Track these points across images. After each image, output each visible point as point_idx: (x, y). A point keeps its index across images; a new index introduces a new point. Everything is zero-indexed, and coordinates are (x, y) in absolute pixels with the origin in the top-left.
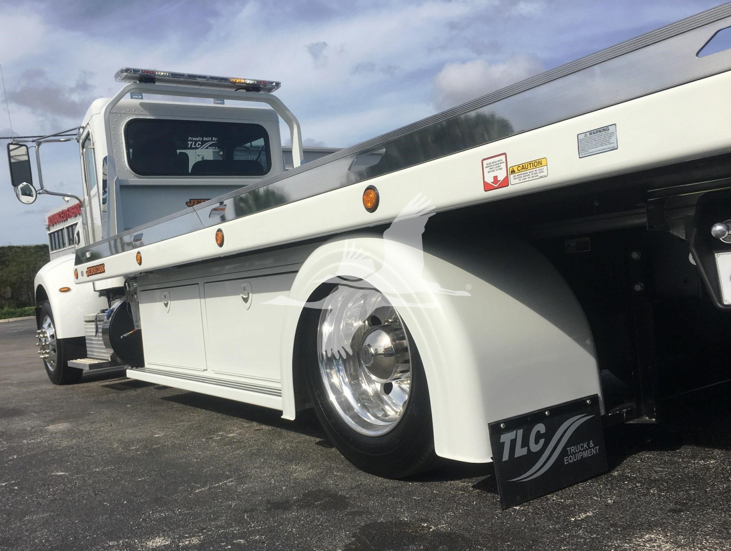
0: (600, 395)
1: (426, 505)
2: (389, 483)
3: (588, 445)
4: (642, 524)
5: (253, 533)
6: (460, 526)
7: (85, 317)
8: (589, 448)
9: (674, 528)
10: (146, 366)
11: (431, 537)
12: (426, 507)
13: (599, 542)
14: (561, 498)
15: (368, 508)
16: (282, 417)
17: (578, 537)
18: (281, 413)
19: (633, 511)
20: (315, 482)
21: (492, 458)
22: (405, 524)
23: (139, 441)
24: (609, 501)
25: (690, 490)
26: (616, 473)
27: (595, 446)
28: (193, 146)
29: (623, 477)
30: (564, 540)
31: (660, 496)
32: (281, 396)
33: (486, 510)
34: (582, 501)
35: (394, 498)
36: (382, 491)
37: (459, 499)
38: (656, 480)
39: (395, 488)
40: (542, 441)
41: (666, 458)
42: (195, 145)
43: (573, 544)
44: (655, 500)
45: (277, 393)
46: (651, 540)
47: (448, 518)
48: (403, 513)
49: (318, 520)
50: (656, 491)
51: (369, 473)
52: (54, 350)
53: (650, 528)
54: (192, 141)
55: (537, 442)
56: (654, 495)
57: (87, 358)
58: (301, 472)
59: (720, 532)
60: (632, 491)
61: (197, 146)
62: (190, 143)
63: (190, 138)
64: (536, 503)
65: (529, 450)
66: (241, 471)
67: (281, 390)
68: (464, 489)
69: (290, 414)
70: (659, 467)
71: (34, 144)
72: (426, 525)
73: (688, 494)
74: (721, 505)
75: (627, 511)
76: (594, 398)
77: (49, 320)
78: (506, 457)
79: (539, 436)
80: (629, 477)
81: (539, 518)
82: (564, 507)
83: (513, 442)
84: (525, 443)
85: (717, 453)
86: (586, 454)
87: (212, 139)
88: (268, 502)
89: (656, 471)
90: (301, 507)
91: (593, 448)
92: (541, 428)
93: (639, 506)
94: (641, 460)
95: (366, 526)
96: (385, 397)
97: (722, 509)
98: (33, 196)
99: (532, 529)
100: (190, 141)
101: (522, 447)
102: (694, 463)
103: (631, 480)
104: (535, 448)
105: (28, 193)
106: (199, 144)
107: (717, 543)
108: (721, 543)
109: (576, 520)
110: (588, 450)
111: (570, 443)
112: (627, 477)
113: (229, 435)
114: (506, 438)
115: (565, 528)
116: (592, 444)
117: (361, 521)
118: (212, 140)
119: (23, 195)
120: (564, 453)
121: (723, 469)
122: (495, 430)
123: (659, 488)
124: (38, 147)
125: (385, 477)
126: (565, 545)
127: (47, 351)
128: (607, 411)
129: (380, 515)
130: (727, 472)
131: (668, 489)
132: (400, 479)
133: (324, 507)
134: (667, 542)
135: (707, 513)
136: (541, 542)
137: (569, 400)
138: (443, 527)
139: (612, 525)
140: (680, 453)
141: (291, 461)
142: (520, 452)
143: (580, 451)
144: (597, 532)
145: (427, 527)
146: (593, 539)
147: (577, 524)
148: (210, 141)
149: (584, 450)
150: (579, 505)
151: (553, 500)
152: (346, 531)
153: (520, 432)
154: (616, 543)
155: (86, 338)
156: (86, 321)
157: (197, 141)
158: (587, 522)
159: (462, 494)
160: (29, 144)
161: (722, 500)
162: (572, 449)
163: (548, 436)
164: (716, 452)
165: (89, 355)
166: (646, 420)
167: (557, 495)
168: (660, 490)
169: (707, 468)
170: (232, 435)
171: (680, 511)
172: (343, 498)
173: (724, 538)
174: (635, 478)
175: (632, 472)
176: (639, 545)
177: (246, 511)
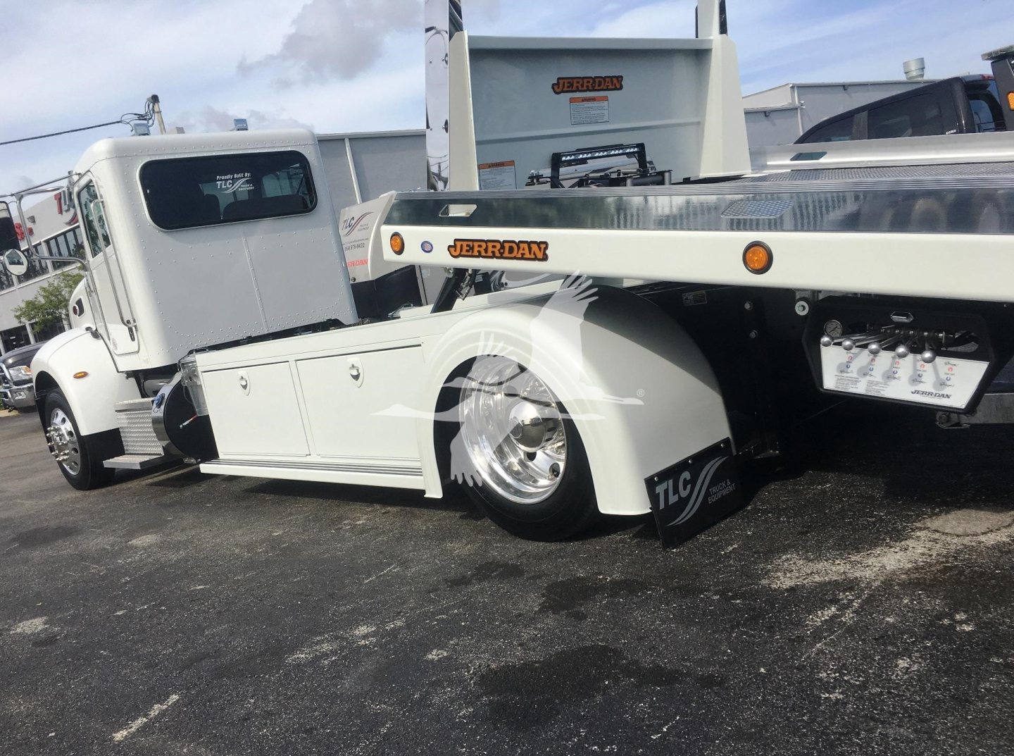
0: (731, 438)
1: (594, 560)
2: (553, 546)
3: (726, 484)
4: (779, 548)
5: (449, 608)
6: (632, 573)
7: (115, 406)
8: (727, 486)
9: (804, 547)
10: (221, 456)
11: (610, 585)
12: (595, 562)
13: (748, 567)
14: (709, 536)
15: (543, 571)
16: (425, 496)
17: (730, 566)
18: (423, 492)
19: (770, 538)
20: (480, 555)
21: (651, 508)
22: (583, 579)
23: (262, 542)
24: (749, 533)
25: (813, 513)
26: (749, 508)
27: (731, 484)
28: (223, 187)
29: (756, 511)
30: (720, 570)
31: (789, 522)
32: (421, 475)
33: (648, 556)
34: (727, 536)
35: (562, 559)
36: (549, 554)
37: (622, 551)
38: (783, 509)
39: (560, 550)
40: (689, 487)
41: (790, 487)
42: (225, 185)
43: (727, 573)
44: (786, 527)
45: (417, 472)
46: (787, 560)
47: (618, 568)
48: (577, 570)
49: (504, 588)
50: (785, 519)
51: (529, 539)
52: (75, 450)
53: (785, 551)
54: (221, 180)
55: (685, 489)
56: (784, 522)
57: (124, 454)
58: (460, 548)
59: (839, 545)
60: (766, 521)
61: (229, 186)
62: (219, 183)
63: (218, 177)
64: (689, 544)
65: (679, 496)
66: (399, 557)
67: (421, 469)
68: (622, 541)
69: (434, 491)
70: (785, 497)
71: (14, 198)
72: (601, 577)
73: (811, 517)
74: (838, 523)
75: (765, 539)
76: (726, 441)
77: (61, 415)
78: (662, 506)
79: (686, 483)
80: (761, 510)
81: (695, 556)
82: (713, 544)
83: (666, 492)
84: (676, 491)
85: (832, 477)
86: (725, 492)
87: (244, 175)
88: (446, 581)
89: (782, 501)
90: (480, 580)
91: (730, 485)
92: (686, 475)
93: (774, 533)
94: (768, 492)
95: (549, 586)
96: (530, 463)
97: (840, 526)
98: (23, 264)
99: (692, 566)
100: (219, 180)
101: (674, 494)
102: (813, 489)
103: (765, 512)
104: (684, 494)
105: (17, 261)
106: (230, 184)
107: (838, 555)
108: (841, 553)
109: (725, 553)
110: (726, 488)
111: (711, 484)
112: (760, 509)
113: (358, 523)
114: (660, 489)
115: (719, 561)
116: (729, 483)
117: (543, 583)
118: (244, 177)
119: (10, 264)
120: (707, 494)
121: (838, 491)
122: (651, 483)
123: (787, 515)
124: (20, 203)
125: (547, 541)
126: (722, 574)
127: (66, 452)
128: (738, 451)
129: (557, 575)
130: (841, 493)
131: (795, 516)
132: (560, 541)
133: (502, 576)
134: (800, 559)
135: (828, 532)
136: (702, 575)
137: (706, 447)
138: (616, 576)
139: (755, 553)
140: (800, 481)
141: (443, 540)
142: (673, 499)
143: (720, 490)
144: (744, 560)
145: (603, 578)
146: (742, 565)
147: (727, 556)
148: (242, 178)
149: (723, 489)
150: (726, 540)
151: (703, 539)
152: (534, 593)
153: (671, 482)
154: (762, 566)
155: (121, 430)
156: (116, 411)
157: (227, 180)
158: (735, 553)
159: (623, 546)
160: (7, 200)
161: (839, 519)
162: (714, 489)
163: (693, 482)
164: (831, 475)
165: (127, 450)
166: (772, 454)
167: (704, 534)
168: (789, 518)
169: (824, 492)
170: (361, 522)
171: (807, 532)
172: (515, 567)
173: (843, 550)
174: (766, 509)
175: (763, 504)
176: (779, 565)
177: (429, 592)
